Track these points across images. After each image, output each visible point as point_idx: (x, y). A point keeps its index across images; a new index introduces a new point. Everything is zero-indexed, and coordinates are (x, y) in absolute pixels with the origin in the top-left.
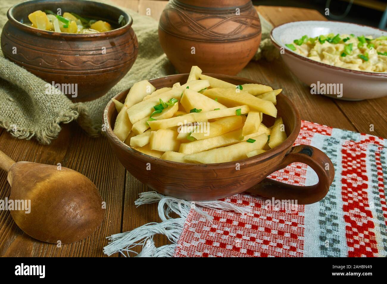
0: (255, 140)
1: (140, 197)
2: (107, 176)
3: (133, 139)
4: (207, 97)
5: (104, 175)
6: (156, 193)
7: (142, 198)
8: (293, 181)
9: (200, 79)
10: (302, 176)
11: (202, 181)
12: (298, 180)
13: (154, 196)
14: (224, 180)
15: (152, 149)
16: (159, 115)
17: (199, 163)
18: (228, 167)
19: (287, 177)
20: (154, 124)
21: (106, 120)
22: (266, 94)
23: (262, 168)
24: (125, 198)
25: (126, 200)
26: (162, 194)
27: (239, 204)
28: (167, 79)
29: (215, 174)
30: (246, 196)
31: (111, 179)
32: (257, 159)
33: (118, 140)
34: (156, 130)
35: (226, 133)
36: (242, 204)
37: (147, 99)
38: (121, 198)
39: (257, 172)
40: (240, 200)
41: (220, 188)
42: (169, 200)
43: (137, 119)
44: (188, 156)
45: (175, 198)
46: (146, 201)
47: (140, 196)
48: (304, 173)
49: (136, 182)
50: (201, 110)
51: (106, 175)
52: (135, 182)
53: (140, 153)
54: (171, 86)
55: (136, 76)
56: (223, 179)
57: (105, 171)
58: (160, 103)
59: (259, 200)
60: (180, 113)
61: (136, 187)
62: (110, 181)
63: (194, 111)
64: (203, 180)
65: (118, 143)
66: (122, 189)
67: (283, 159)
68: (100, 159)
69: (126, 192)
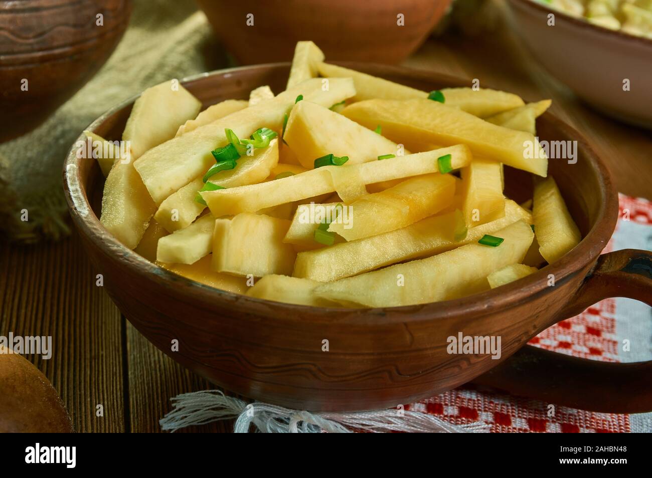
0: (502, 240)
1: (175, 407)
2: (72, 351)
3: (165, 243)
4: (355, 124)
5: (63, 349)
6: (220, 394)
7: (180, 410)
8: (586, 350)
9: (320, 76)
10: (606, 335)
11: (372, 357)
12: (599, 346)
13: (215, 403)
14: (429, 352)
15: (219, 272)
16: (230, 175)
17: (358, 305)
18: (444, 315)
19: (569, 339)
20: (219, 200)
21: (77, 190)
22: (506, 115)
23: (529, 315)
24: (131, 410)
25: (134, 416)
26: (241, 398)
27: (451, 416)
28: (229, 78)
29: (408, 337)
30: (466, 395)
31: (85, 359)
32: (519, 292)
33: (118, 246)
34: (230, 216)
35: (419, 221)
36: (457, 417)
37: (187, 131)
38: (120, 412)
39: (516, 326)
40: (452, 405)
41: (415, 375)
42: (261, 412)
43: (166, 188)
44: (327, 288)
45: (281, 406)
46: (192, 419)
47: (173, 405)
48: (609, 325)
49: (158, 366)
50: (347, 159)
51: (69, 347)
52: (153, 365)
53: (189, 283)
54: (245, 96)
55: (123, 77)
56: (427, 349)
57: (66, 338)
58: (228, 143)
59: (504, 405)
60: (285, 168)
61: (159, 379)
62: (83, 366)
63: (327, 160)
64: (372, 354)
65: (121, 256)
66: (119, 385)
67: (578, 290)
68: (48, 305)
69: (133, 395)
